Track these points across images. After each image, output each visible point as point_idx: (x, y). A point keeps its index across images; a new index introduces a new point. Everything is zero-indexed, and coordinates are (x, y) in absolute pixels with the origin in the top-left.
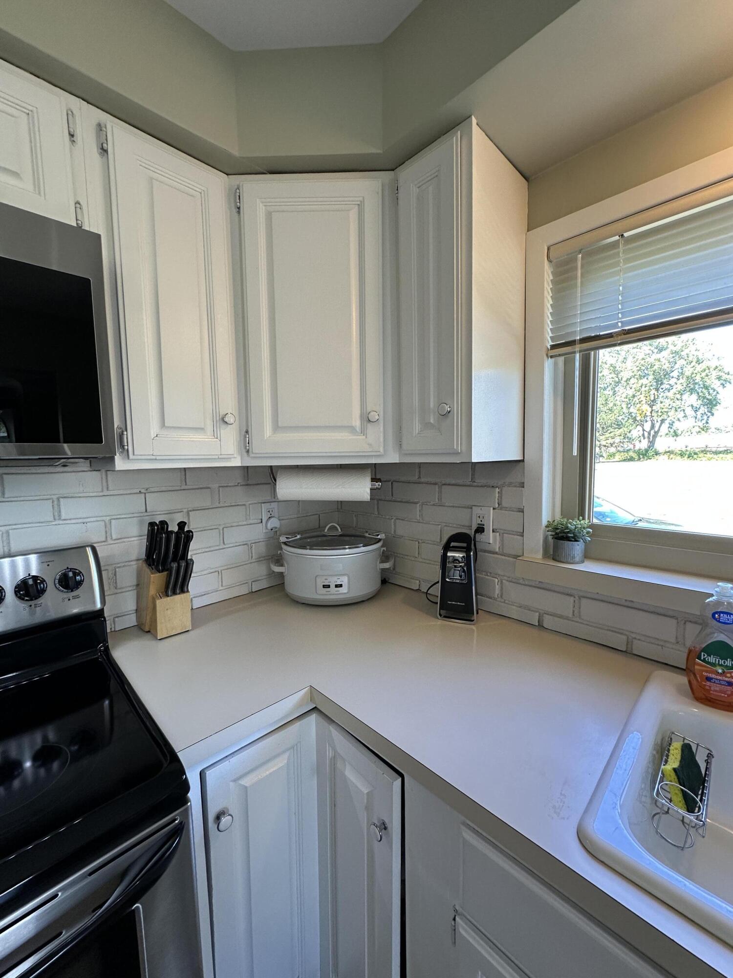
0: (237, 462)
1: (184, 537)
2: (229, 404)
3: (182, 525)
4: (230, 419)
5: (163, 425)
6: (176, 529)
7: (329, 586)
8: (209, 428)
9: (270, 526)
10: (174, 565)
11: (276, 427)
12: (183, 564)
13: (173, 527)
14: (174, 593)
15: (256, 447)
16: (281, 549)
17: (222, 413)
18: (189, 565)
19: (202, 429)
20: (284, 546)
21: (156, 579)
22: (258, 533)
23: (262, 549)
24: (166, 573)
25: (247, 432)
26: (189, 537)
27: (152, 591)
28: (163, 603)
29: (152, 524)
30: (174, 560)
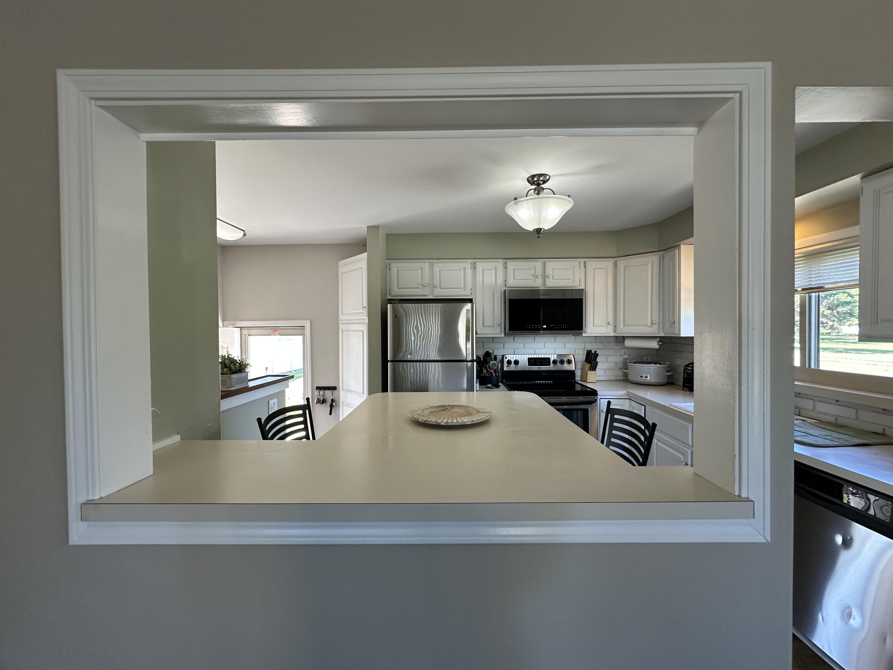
0: (612, 335)
1: (596, 355)
2: (611, 319)
3: (595, 352)
4: (611, 323)
5: (594, 325)
6: (594, 353)
7: (642, 377)
8: (605, 326)
9: (624, 357)
10: (593, 362)
11: (624, 325)
12: (595, 362)
13: (593, 352)
14: (592, 370)
15: (618, 331)
16: (627, 364)
17: (609, 321)
18: (597, 363)
19: (603, 326)
20: (628, 363)
21: (588, 366)
22: (620, 359)
23: (621, 365)
24: (590, 364)
25: (615, 326)
26: (597, 355)
27: (587, 368)
28: (589, 372)
29: (588, 351)
30: (593, 361)
